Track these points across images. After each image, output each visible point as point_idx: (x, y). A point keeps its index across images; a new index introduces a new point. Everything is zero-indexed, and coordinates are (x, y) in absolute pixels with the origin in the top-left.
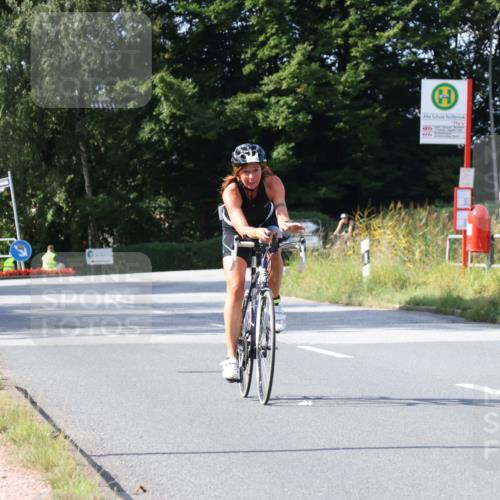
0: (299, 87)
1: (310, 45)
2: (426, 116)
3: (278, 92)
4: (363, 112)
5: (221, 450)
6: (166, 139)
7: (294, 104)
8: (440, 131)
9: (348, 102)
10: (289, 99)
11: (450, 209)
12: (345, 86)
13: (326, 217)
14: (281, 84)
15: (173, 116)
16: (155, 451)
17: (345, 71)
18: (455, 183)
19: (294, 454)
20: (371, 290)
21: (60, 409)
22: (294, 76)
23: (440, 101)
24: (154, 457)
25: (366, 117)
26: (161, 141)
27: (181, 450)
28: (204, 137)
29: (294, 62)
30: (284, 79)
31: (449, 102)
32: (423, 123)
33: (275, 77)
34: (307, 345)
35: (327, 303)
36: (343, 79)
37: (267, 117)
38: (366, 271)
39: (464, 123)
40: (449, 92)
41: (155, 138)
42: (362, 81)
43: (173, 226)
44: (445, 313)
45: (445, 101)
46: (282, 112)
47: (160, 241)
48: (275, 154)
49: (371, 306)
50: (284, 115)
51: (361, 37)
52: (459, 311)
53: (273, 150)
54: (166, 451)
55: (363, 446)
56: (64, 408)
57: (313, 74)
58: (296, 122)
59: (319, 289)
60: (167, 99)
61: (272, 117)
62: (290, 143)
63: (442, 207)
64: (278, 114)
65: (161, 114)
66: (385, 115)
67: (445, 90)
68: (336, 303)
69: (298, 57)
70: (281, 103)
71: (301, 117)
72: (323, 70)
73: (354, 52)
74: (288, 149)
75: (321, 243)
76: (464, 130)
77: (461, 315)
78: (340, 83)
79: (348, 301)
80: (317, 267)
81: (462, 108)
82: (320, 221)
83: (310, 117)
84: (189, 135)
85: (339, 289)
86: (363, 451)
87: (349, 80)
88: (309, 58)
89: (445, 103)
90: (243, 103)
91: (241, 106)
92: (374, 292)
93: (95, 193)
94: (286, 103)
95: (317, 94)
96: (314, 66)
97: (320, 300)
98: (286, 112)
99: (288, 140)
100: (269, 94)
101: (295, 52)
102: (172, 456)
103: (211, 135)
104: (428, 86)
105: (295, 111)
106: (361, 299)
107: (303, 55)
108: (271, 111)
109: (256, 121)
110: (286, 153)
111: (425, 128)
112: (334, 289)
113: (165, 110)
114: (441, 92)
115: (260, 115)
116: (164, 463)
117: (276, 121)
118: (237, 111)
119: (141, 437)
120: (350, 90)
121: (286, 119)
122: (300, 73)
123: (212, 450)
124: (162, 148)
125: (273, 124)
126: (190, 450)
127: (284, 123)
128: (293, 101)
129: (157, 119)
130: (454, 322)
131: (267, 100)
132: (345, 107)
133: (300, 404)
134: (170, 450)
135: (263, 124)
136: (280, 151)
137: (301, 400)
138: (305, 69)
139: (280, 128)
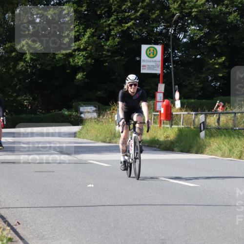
0: (88, 47)
1: (93, 29)
2: (144, 61)
3: (79, 50)
4: (116, 58)
5: (53, 206)
6: (29, 70)
7: (86, 55)
8: (150, 67)
10: (84, 53)
11: (154, 101)
12: (108, 47)
13: (100, 104)
14: (80, 47)
15: (32, 59)
16: (24, 206)
17: (109, 40)
18: (156, 90)
19: (85, 208)
22: (86, 42)
23: (150, 54)
24: (23, 209)
25: (118, 60)
26: (26, 71)
27: (36, 206)
28: (46, 68)
29: (86, 37)
30: (82, 44)
31: (153, 55)
32: (142, 64)
33: (77, 43)
34: (91, 160)
35: (100, 142)
36: (108, 44)
37: (74, 61)
38: (117, 128)
39: (160, 64)
40: (153, 50)
41: (24, 69)
42: (116, 45)
43: (33, 108)
44: (152, 147)
45: (152, 54)
47: (27, 114)
48: (77, 77)
50: (82, 60)
51: (116, 26)
52: (158, 146)
53: (77, 75)
54: (29, 206)
57: (94, 42)
58: (87, 63)
59: (96, 136)
61: (76, 61)
62: (85, 72)
63: (151, 100)
64: (79, 59)
65: (26, 58)
66: (126, 60)
67: (152, 49)
68: (104, 142)
69: (88, 34)
70: (80, 54)
71: (89, 61)
72: (99, 40)
73: (113, 33)
74: (83, 75)
75: (97, 116)
76: (160, 67)
77: (159, 148)
79: (109, 141)
80: (97, 126)
81: (159, 57)
82: (97, 106)
83: (93, 61)
84: (39, 68)
85: (105, 136)
87: (111, 44)
88: (93, 35)
89: (152, 55)
90: (63, 54)
91: (62, 56)
94: (82, 55)
95: (96, 50)
96: (95, 38)
97: (97, 140)
98: (82, 58)
99: (83, 71)
100: (75, 51)
101: (86, 32)
102: (31, 209)
103: (49, 68)
104: (144, 48)
105: (86, 58)
106: (115, 140)
107: (90, 33)
108: (76, 58)
109: (69, 62)
110: (82, 77)
111: (143, 66)
112: (103, 136)
113: (28, 56)
114: (150, 50)
115: (71, 60)
116: (28, 212)
117: (78, 63)
118: (61, 58)
119: (18, 200)
120: (111, 49)
121: (82, 61)
122: (88, 41)
123: (49, 206)
124: (27, 74)
126: (40, 206)
127: (81, 63)
128: (85, 54)
129: (25, 61)
130: (156, 150)
131: (74, 53)
132: (108, 56)
133: (88, 186)
134: (31, 206)
135: (72, 64)
136: (79, 76)
137: (89, 185)
138: (91, 40)
139: (80, 65)
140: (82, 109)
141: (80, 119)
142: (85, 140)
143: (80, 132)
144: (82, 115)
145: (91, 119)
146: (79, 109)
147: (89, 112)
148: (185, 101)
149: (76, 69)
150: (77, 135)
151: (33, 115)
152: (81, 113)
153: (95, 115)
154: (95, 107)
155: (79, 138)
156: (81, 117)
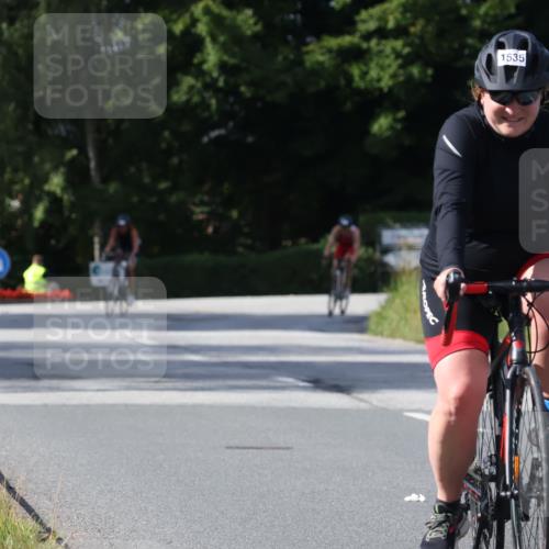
0: (413, 25)
3: (381, 33)
6: (213, 101)
7: (406, 50)
10: (398, 44)
14: (386, 22)
15: (223, 67)
21: (50, 500)
22: (405, 8)
28: (270, 98)
33: (377, 10)
37: (366, 73)
41: (196, 99)
43: (221, 232)
46: (389, 66)
48: (375, 128)
53: (373, 122)
56: (55, 496)
58: (410, 78)
60: (214, 39)
61: (374, 73)
65: (205, 62)
71: (415, 71)
74: (396, 120)
83: (430, 72)
84: (249, 95)
93: (105, 180)
98: (393, 65)
99: (396, 107)
100: (368, 37)
103: (279, 97)
105: (407, 61)
108: (373, 65)
109: (350, 79)
110: (391, 127)
113: (211, 56)
115: (355, 71)
117: (379, 80)
118: (321, 64)
121: (394, 76)
124: (206, 114)
125: (376, 85)
127: (390, 83)
128: (404, 46)
129: (199, 72)
131: (365, 45)
133: (407, 499)
136: (382, 124)
137: (409, 494)
139: (386, 90)
140: (388, 237)
141: (379, 271)
142: (398, 343)
143: (380, 315)
144: (390, 259)
146: (379, 236)
149: (374, 102)
150: (372, 324)
152: (387, 250)
156: (385, 265)
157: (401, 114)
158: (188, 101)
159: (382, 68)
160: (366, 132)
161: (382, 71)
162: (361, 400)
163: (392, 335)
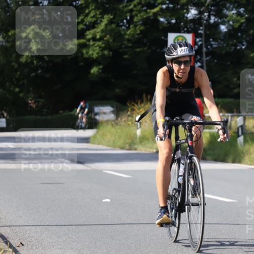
0: (105, 37)
1: (111, 15)
3: (94, 39)
4: (138, 50)
5: (63, 224)
6: (35, 62)
7: (103, 45)
9: (130, 45)
10: (100, 43)
12: (129, 36)
13: (118, 104)
14: (96, 36)
16: (28, 224)
19: (101, 226)
20: (141, 142)
22: (102, 31)
24: (28, 227)
25: (139, 52)
27: (42, 224)
29: (103, 24)
30: (98, 32)
33: (92, 31)
34: (106, 170)
35: (118, 149)
36: (128, 32)
37: (88, 52)
38: (139, 132)
40: (182, 40)
41: (29, 60)
42: (139, 34)
46: (96, 50)
48: (92, 71)
49: (141, 150)
50: (97, 51)
51: (139, 11)
53: (91, 69)
54: (34, 224)
55: (137, 223)
57: (112, 30)
58: (103, 55)
59: (114, 141)
61: (91, 52)
62: (100, 65)
66: (149, 51)
67: (180, 39)
68: (122, 148)
69: (105, 21)
70: (96, 45)
71: (106, 52)
72: (118, 28)
73: (135, 19)
74: (99, 69)
75: (115, 117)
78: (127, 35)
79: (129, 148)
80: (113, 130)
82: (115, 106)
83: (111, 53)
84: (47, 59)
85: (124, 141)
86: (137, 225)
87: (132, 33)
88: (111, 22)
92: (143, 143)
94: (98, 45)
95: (114, 40)
96: (113, 26)
97: (114, 147)
100: (89, 40)
101: (104, 18)
102: (37, 227)
105: (103, 49)
106: (136, 146)
107: (108, 20)
108: (90, 49)
109: (82, 54)
110: (98, 71)
112: (122, 141)
114: (178, 40)
115: (84, 51)
116: (34, 231)
117: (93, 55)
119: (21, 217)
120: (132, 38)
121: (98, 53)
122: (106, 29)
123: (58, 224)
124: (32, 66)
125: (91, 56)
126: (47, 224)
127: (97, 56)
128: (103, 43)
131: (88, 43)
132: (129, 47)
133: (104, 201)
134: (37, 224)
135: (86, 56)
136: (94, 70)
137: (105, 199)
138: (109, 27)
139: (95, 58)
140: (96, 109)
141: (94, 121)
142: (100, 147)
143: (95, 136)
144: (97, 117)
145: (107, 121)
146: (94, 109)
147: (105, 113)
148: (220, 100)
149: (91, 62)
150: (91, 140)
151: (38, 117)
152: (96, 114)
153: (112, 116)
154: (113, 107)
155: (93, 143)
156: (95, 119)
157: (101, 67)
158: (26, 61)
159: (94, 50)
160: (89, 72)
161: (94, 52)
162: (88, 166)
163: (99, 144)
